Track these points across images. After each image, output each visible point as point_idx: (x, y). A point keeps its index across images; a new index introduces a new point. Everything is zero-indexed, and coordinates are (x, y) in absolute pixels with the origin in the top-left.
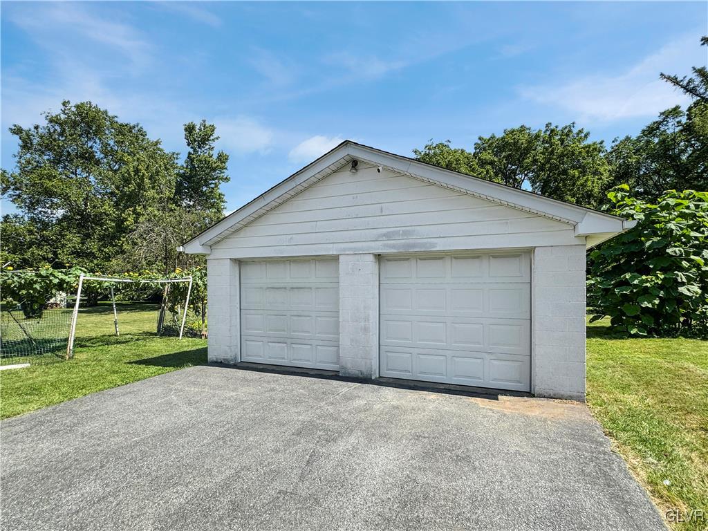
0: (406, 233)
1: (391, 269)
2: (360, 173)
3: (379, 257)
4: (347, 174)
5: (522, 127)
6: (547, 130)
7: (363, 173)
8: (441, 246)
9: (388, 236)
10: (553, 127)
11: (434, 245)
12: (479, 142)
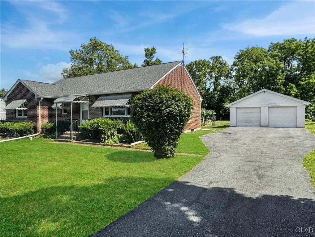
0: (274, 103)
1: (271, 109)
2: (265, 93)
3: (269, 107)
4: (263, 93)
5: (293, 38)
6: (305, 40)
7: (266, 93)
8: (281, 105)
9: (271, 104)
10: (308, 39)
11: (280, 105)
12: (271, 45)
